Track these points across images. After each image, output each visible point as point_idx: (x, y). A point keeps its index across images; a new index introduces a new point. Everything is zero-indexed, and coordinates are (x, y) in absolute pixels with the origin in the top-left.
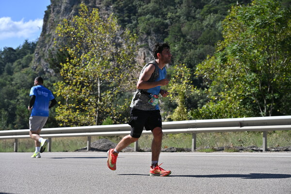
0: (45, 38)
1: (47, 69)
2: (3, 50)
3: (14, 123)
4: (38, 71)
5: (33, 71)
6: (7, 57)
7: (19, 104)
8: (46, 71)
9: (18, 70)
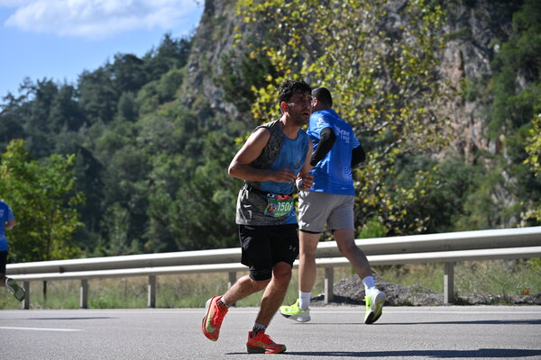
0: (212, 27)
1: (219, 102)
2: (112, 61)
3: (144, 236)
4: (197, 108)
5: (186, 109)
6: (122, 79)
7: (154, 191)
8: (218, 108)
9: (150, 108)
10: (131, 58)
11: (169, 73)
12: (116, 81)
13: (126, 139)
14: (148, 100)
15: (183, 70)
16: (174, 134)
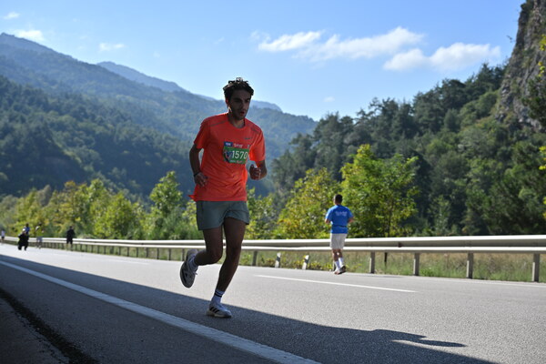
0: (522, 58)
1: (526, 118)
2: (441, 85)
3: (461, 222)
4: (507, 123)
5: (498, 123)
6: (448, 99)
7: (471, 188)
9: (469, 122)
10: (456, 83)
11: (486, 95)
12: (443, 101)
13: (449, 146)
14: (468, 115)
15: (497, 92)
16: (488, 142)
